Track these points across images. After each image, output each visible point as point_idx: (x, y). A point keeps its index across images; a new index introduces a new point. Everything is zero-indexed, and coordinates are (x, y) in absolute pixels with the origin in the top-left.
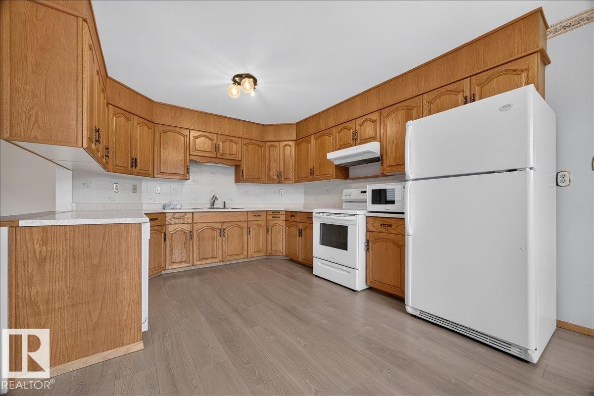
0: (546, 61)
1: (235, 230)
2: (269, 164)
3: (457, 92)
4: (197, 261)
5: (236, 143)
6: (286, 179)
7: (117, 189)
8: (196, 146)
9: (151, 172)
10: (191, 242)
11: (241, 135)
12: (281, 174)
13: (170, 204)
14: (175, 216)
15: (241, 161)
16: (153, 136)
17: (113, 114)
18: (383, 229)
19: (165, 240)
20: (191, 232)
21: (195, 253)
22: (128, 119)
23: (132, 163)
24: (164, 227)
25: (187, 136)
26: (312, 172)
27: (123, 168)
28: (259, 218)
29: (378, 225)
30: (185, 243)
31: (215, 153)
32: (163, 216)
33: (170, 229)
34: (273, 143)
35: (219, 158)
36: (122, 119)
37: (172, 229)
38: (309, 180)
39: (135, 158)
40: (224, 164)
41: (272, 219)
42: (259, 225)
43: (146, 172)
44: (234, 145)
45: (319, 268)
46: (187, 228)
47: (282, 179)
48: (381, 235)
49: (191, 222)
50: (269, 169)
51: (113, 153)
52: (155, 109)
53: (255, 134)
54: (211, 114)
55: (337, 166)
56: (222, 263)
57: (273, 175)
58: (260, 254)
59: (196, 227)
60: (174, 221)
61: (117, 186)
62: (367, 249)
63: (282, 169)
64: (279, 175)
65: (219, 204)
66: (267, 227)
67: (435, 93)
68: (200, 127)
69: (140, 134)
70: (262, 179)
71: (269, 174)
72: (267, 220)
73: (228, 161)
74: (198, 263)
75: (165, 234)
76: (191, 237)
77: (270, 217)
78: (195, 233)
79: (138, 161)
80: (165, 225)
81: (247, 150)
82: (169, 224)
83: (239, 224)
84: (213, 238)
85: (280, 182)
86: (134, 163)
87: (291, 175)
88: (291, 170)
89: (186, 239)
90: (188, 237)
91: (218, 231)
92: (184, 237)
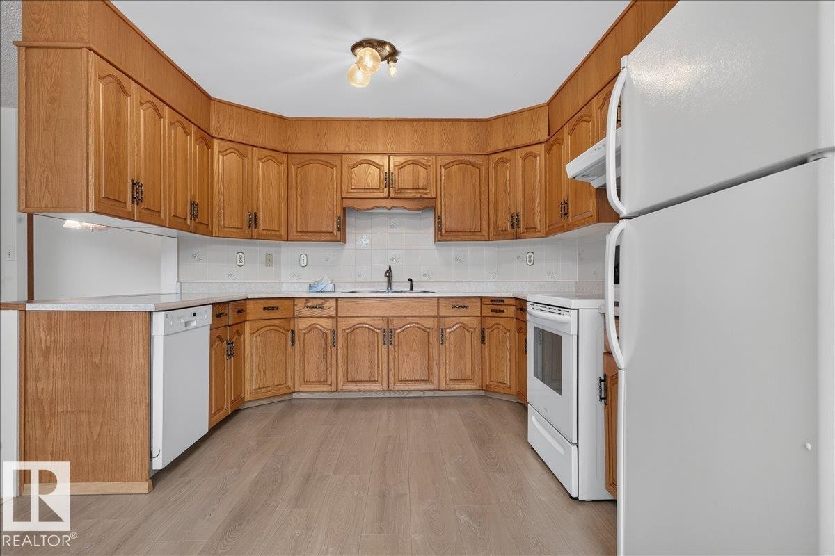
1: (414, 334)
2: (497, 201)
4: (344, 384)
5: (425, 166)
6: (528, 229)
7: (240, 262)
8: (353, 180)
9: (283, 232)
10: (334, 349)
11: (436, 149)
12: (518, 220)
13: (318, 283)
14: (309, 305)
15: (435, 198)
16: (286, 175)
17: (220, 152)
19: (293, 344)
20: (334, 331)
21: (340, 370)
22: (242, 156)
23: (250, 220)
24: (292, 321)
25: (336, 166)
27: (235, 230)
28: (463, 312)
30: (325, 349)
31: (386, 190)
32: (290, 302)
33: (302, 325)
34: (501, 155)
35: (394, 198)
36: (233, 157)
37: (305, 326)
38: (563, 229)
39: (255, 213)
40: (402, 208)
41: (491, 314)
42: (464, 327)
43: (273, 233)
44: (422, 171)
45: (533, 429)
46: (327, 324)
47: (521, 229)
49: (334, 314)
50: (496, 210)
51: (220, 209)
52: (289, 131)
53: (466, 143)
54: (378, 120)
56: (387, 394)
57: (504, 222)
58: (468, 385)
59: (344, 324)
60: (307, 312)
61: (240, 257)
63: (520, 210)
64: (515, 221)
65: (400, 284)
66: (483, 331)
68: (361, 146)
69: (263, 174)
70: (484, 233)
71: (496, 221)
72: (482, 316)
73: (410, 202)
74: (346, 388)
75: (293, 332)
76: (335, 342)
77: (487, 312)
78: (340, 333)
79: (261, 216)
80: (294, 318)
81: (448, 176)
82: (300, 317)
83: (422, 321)
84: (371, 344)
85: (517, 237)
86: (254, 221)
87: (539, 220)
88: (538, 209)
89: (326, 343)
90: (329, 341)
91: (381, 333)
92: (323, 341)
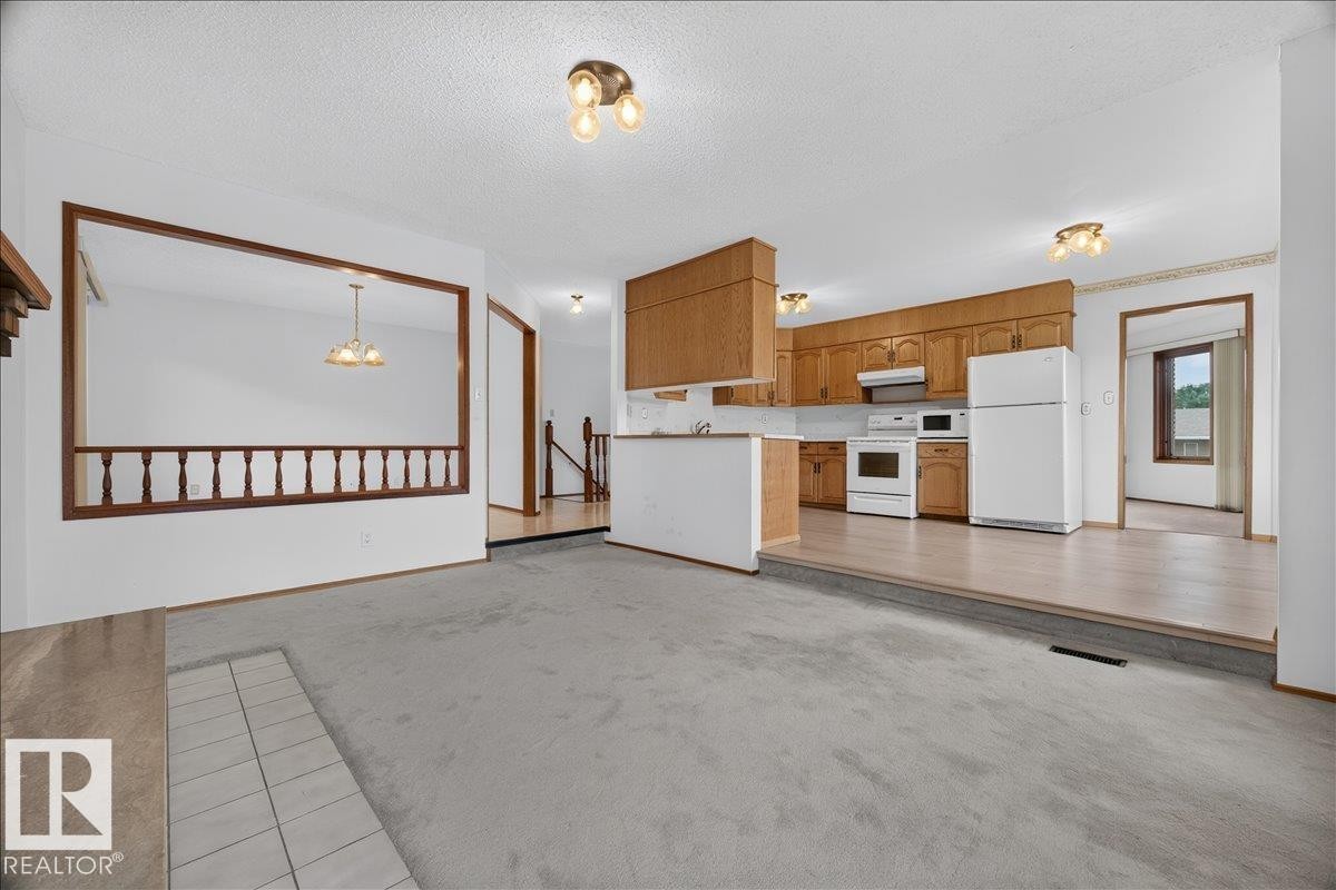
0: (1073, 315)
3: (1006, 330)
6: (779, 401)
12: (773, 395)
18: (938, 454)
26: (824, 393)
29: (931, 451)
38: (820, 404)
45: (854, 503)
47: (775, 401)
48: (935, 460)
55: (863, 388)
57: (763, 395)
62: (919, 475)
64: (771, 396)
67: (985, 328)
85: (771, 405)
87: (787, 395)
